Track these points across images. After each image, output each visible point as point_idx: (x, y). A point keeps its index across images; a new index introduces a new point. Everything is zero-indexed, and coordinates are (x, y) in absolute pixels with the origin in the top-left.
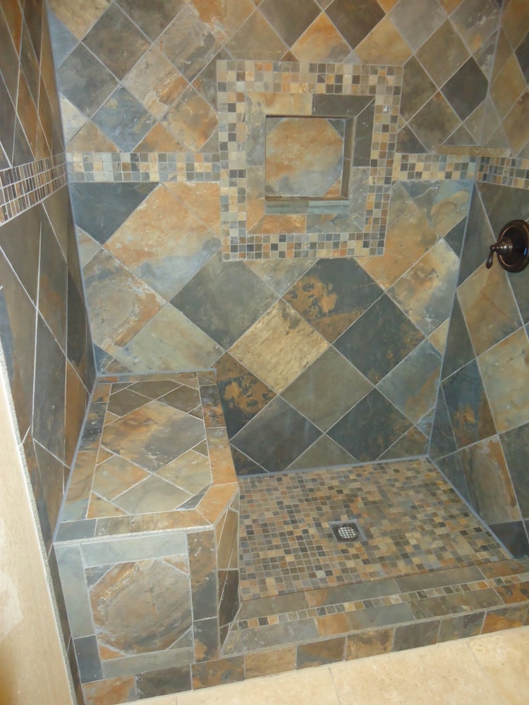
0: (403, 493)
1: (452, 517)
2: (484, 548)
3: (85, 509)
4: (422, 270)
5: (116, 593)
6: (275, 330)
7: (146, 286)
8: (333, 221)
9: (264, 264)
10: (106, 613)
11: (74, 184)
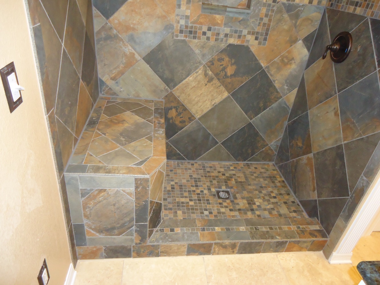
0: (257, 179)
1: (281, 194)
2: (295, 211)
3: (83, 159)
4: (286, 57)
5: (96, 204)
6: (199, 82)
7: (130, 48)
8: (239, 22)
9: (197, 43)
10: (90, 213)
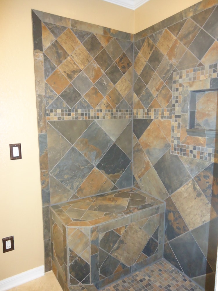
6: (190, 194)
7: (148, 158)
9: (186, 159)
11: (134, 119)
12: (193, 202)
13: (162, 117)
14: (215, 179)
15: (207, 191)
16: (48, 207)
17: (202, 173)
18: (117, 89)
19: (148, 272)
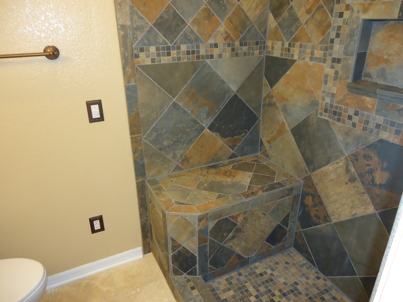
3: (165, 180)
6: (339, 176)
7: (283, 117)
8: (399, 111)
9: (341, 127)
11: (267, 56)
12: (343, 188)
13: (311, 59)
14: (381, 162)
15: (365, 176)
16: (144, 181)
17: (362, 151)
18: (244, 8)
19: (271, 264)
